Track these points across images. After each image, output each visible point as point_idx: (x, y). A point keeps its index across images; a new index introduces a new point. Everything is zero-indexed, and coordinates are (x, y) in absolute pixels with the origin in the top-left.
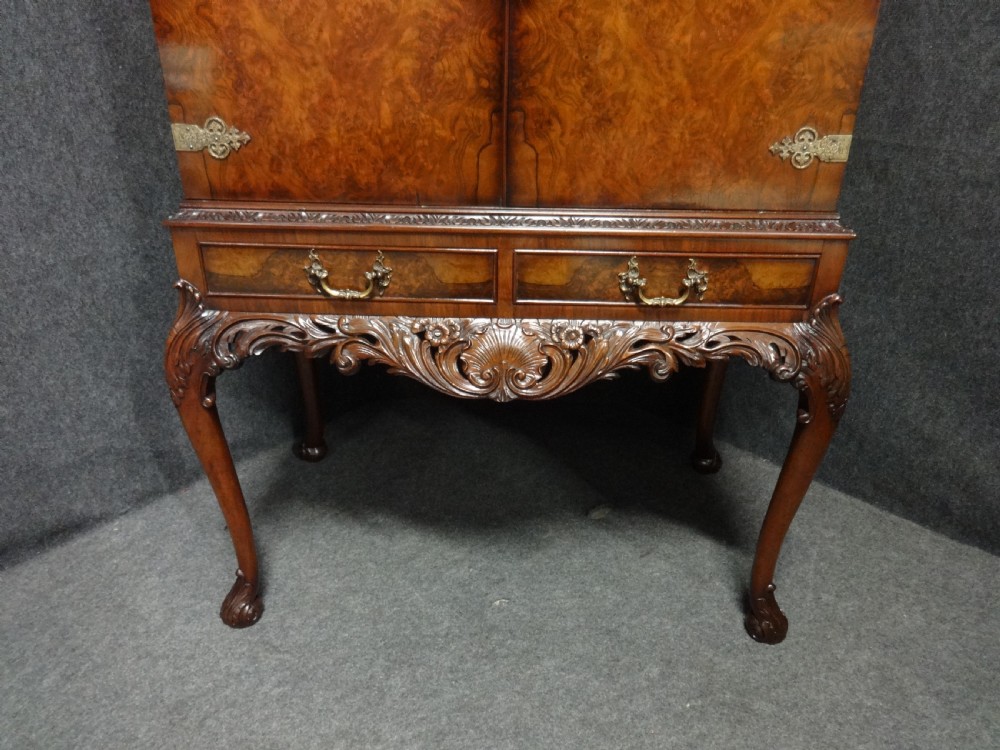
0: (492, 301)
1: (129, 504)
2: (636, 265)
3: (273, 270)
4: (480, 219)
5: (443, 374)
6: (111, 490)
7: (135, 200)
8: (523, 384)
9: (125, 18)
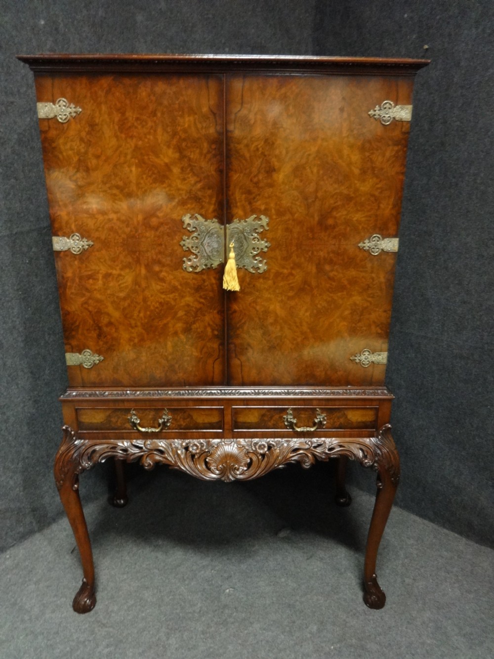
0: (221, 431)
1: (16, 540)
2: (291, 412)
3: (112, 419)
4: (215, 392)
5: (198, 469)
6: (7, 533)
7: (32, 373)
8: (238, 472)
9: (34, 286)
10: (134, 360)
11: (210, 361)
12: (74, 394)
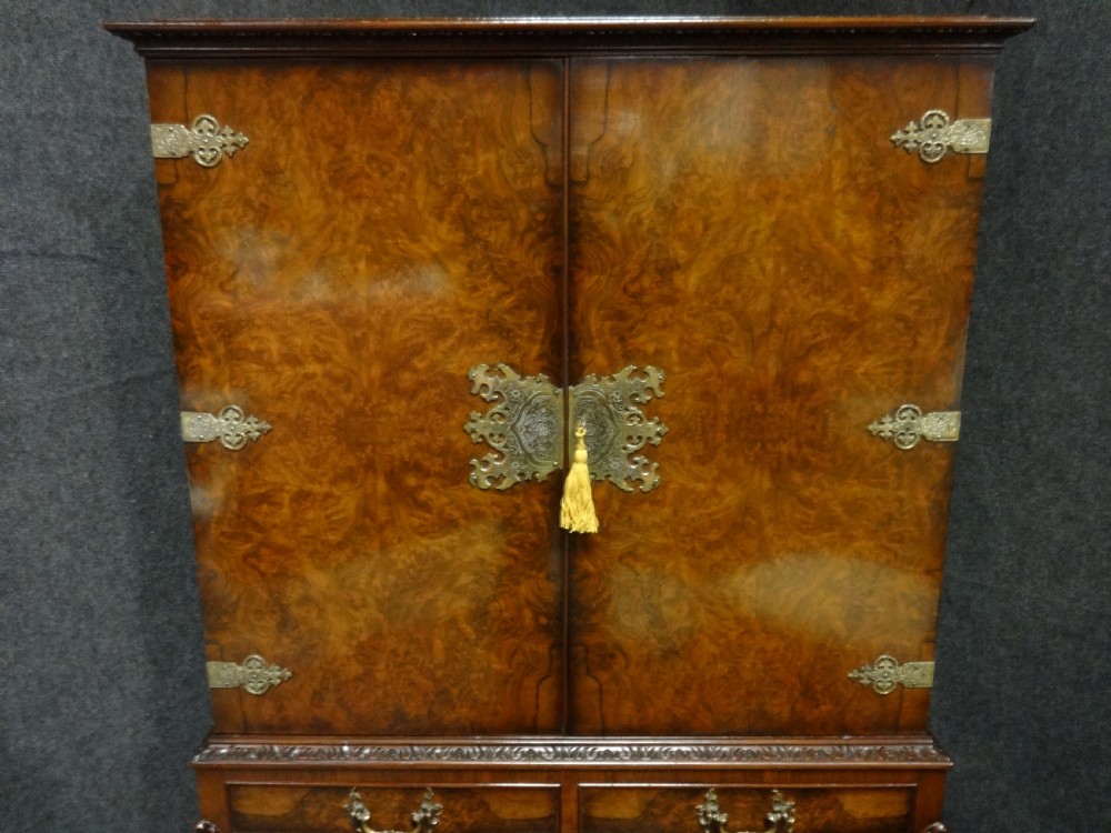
2: (714, 797)
3: (308, 809)
4: (544, 750)
9: (163, 485)
10: (358, 679)
11: (530, 682)
12: (224, 751)
